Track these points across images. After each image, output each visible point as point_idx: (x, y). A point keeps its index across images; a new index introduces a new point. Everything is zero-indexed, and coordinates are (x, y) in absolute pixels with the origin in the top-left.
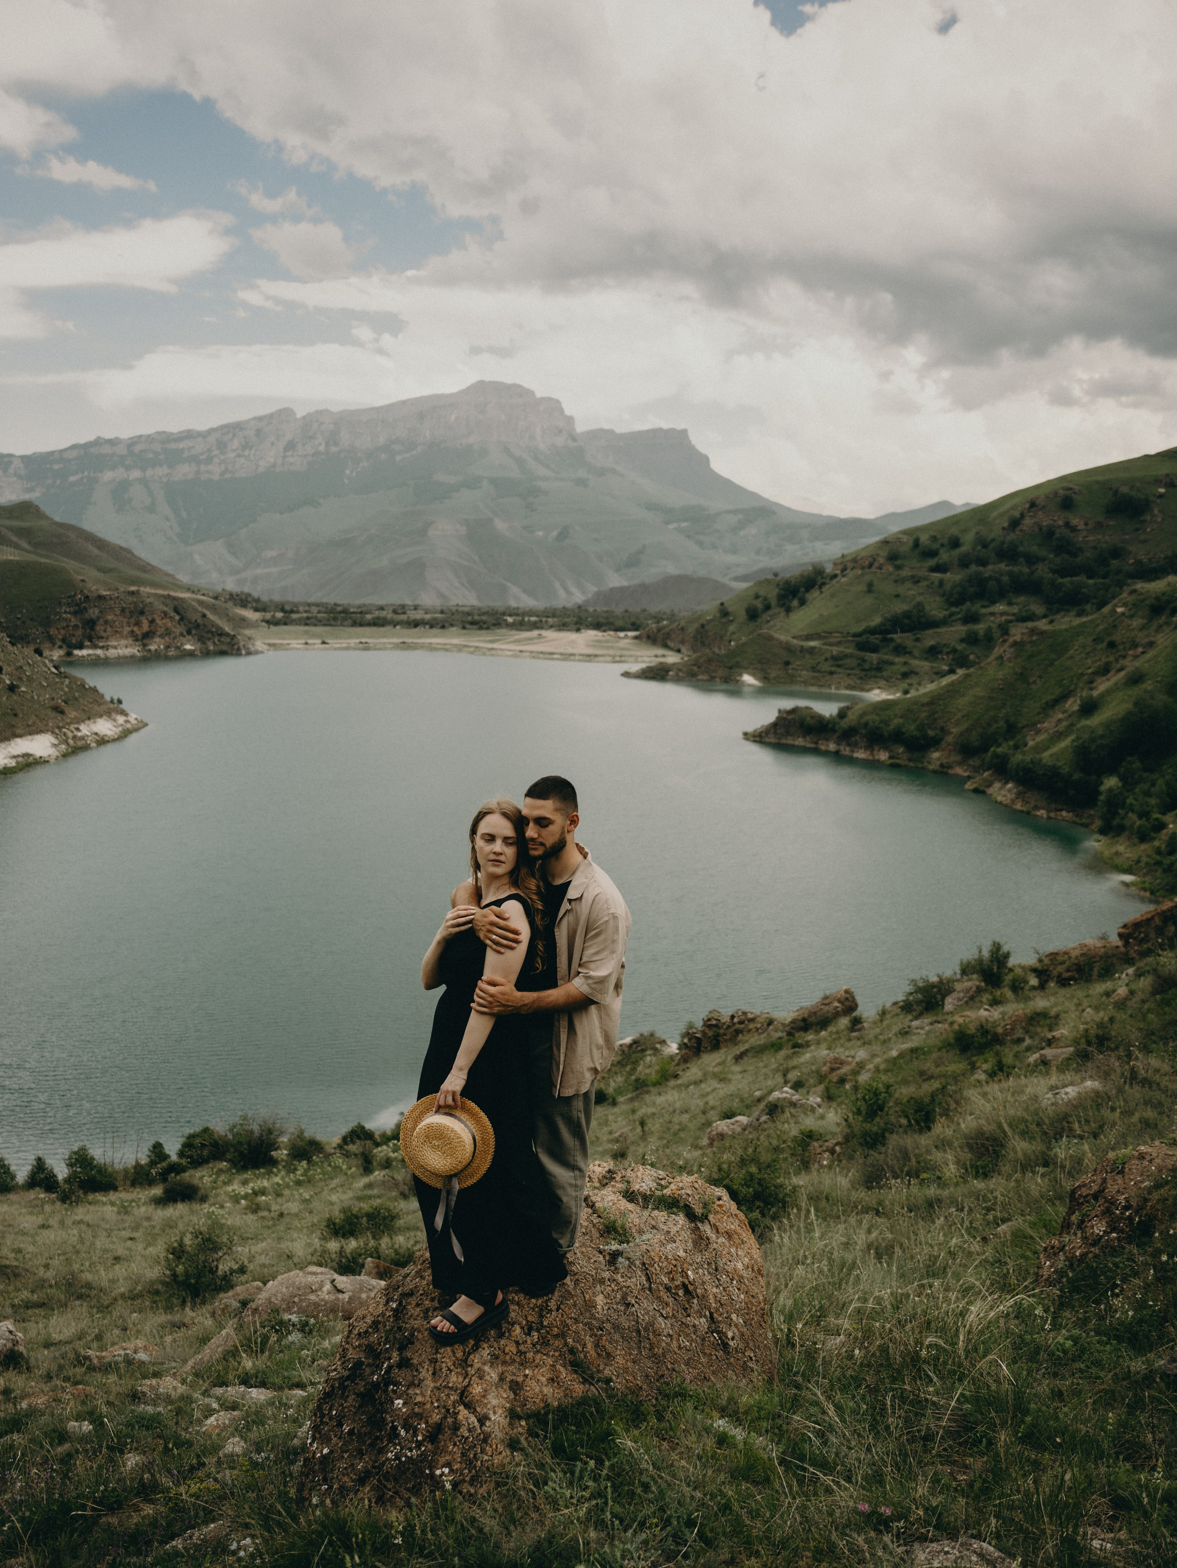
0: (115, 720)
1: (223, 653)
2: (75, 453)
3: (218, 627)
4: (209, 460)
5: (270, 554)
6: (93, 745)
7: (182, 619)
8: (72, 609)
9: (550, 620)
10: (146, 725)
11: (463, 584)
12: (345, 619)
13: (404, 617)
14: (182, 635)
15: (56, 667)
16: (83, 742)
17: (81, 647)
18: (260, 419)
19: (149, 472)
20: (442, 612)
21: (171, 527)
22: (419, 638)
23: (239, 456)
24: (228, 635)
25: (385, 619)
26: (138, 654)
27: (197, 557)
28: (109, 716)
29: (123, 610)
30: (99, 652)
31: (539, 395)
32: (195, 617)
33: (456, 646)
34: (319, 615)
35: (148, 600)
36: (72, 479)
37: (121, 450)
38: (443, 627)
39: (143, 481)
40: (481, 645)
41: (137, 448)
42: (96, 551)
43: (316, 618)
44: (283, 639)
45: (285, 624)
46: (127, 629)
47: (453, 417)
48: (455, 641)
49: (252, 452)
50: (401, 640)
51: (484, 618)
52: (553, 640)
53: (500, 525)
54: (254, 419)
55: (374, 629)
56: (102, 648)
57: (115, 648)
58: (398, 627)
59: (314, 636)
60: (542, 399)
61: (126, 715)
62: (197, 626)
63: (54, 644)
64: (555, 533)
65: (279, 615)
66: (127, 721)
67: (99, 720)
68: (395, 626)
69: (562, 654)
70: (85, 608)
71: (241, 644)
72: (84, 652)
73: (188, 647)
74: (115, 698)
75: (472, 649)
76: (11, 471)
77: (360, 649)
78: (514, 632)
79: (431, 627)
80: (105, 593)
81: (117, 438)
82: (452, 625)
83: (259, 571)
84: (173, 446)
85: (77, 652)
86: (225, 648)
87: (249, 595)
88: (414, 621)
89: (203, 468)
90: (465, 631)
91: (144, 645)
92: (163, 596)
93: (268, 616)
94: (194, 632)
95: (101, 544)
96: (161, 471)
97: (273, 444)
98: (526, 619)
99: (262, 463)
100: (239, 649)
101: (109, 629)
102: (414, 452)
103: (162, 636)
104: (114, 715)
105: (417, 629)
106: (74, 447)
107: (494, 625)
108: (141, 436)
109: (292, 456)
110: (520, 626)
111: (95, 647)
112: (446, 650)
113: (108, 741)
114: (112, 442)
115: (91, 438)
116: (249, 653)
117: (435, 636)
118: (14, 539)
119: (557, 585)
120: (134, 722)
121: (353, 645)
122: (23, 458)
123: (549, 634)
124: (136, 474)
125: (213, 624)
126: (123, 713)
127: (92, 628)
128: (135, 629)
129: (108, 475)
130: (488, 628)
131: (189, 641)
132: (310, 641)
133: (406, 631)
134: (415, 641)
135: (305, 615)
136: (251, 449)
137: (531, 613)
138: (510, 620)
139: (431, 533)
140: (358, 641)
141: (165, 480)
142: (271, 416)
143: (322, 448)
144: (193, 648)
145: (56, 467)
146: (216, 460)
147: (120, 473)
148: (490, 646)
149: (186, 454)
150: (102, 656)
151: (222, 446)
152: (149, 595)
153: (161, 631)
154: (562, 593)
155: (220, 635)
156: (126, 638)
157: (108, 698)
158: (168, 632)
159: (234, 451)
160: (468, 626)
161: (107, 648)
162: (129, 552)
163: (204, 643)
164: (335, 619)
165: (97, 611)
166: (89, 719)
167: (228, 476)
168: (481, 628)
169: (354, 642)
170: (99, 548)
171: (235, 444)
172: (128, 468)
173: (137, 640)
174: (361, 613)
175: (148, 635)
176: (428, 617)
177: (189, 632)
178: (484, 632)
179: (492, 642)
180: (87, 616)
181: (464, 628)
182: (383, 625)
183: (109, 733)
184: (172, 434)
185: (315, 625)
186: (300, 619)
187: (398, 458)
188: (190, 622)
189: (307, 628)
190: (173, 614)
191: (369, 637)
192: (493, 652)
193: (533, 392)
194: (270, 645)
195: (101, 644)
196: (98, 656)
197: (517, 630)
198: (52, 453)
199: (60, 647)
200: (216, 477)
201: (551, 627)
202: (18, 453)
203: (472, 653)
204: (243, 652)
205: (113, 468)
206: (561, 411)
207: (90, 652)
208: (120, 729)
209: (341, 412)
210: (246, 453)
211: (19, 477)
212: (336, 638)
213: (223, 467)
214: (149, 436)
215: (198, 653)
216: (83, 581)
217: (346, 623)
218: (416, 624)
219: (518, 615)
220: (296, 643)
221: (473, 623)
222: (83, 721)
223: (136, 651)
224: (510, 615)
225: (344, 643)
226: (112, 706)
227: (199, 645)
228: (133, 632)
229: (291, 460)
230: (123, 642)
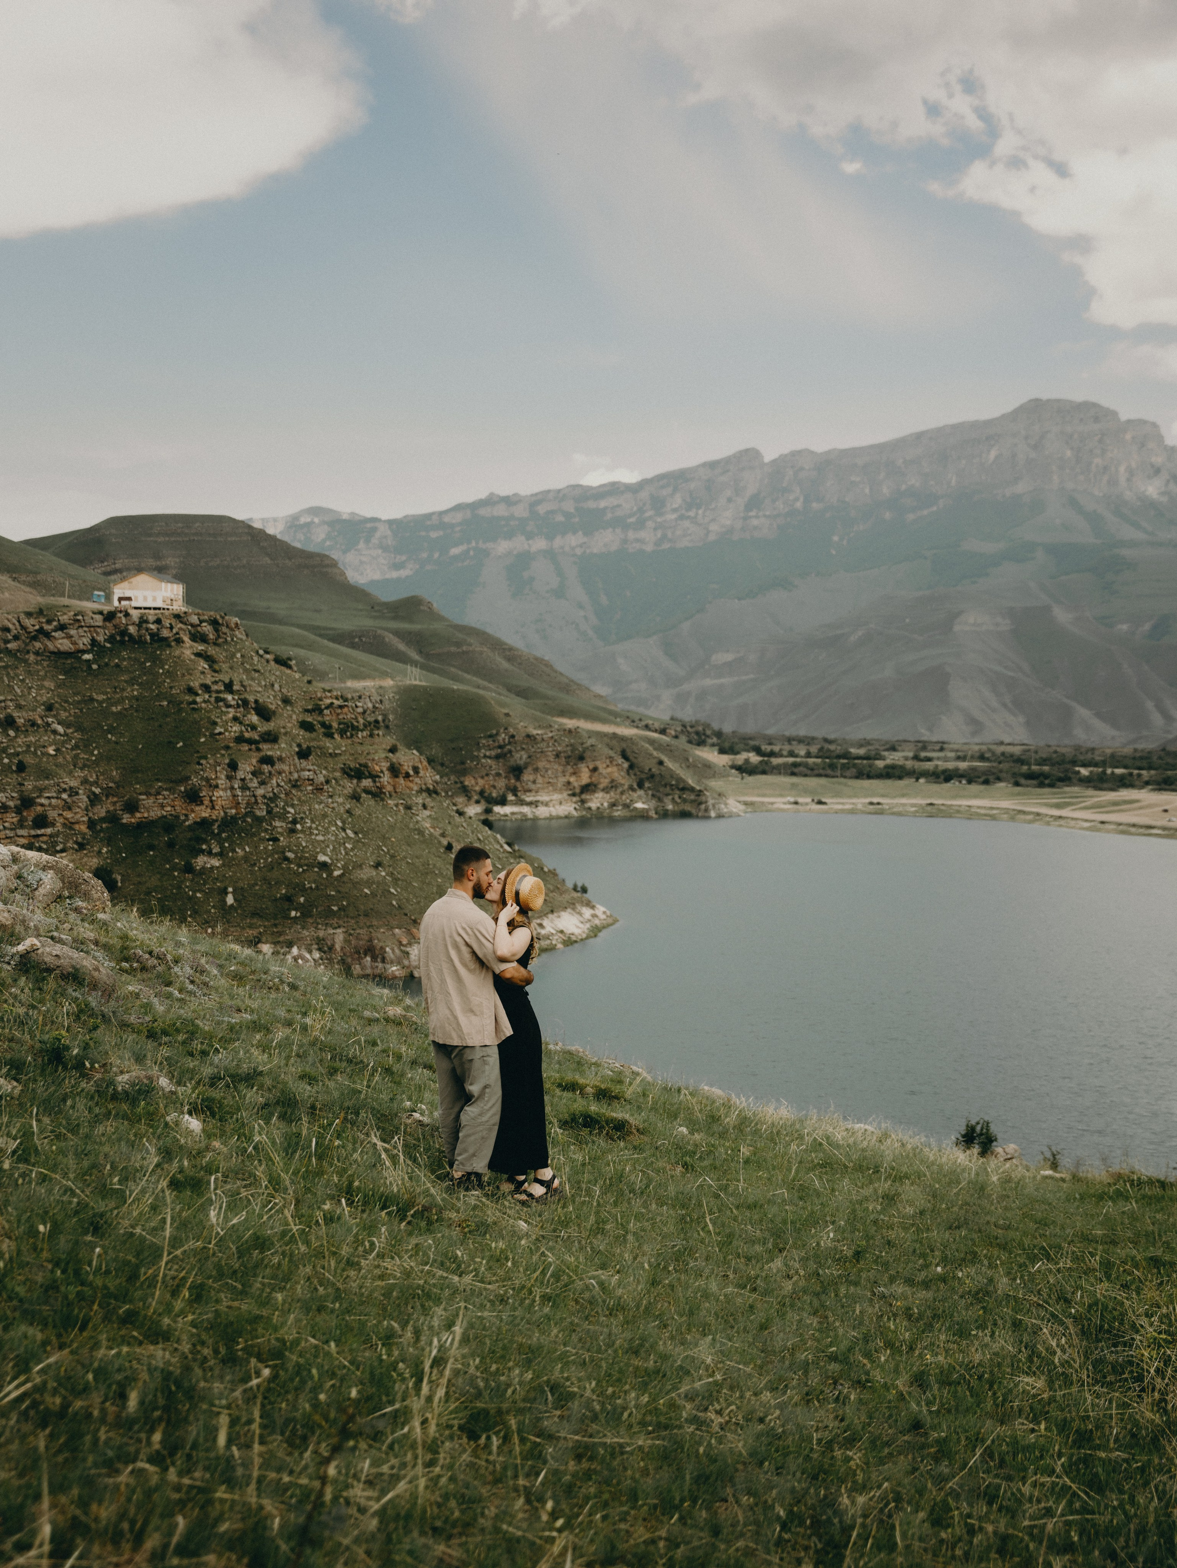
0: (580, 914)
1: (685, 815)
2: (459, 517)
3: (680, 780)
4: (641, 524)
5: (722, 657)
6: (560, 946)
7: (631, 767)
8: (493, 753)
9: (1144, 772)
10: (616, 921)
11: (1005, 705)
12: (844, 767)
13: (929, 766)
14: (631, 788)
15: (509, 844)
16: (548, 942)
17: (503, 802)
18: (712, 465)
19: (558, 542)
20: (982, 758)
21: (585, 617)
22: (954, 797)
23: (682, 517)
24: (692, 790)
25: (902, 767)
26: (575, 813)
27: (621, 661)
28: (574, 909)
29: (557, 756)
30: (526, 810)
31: (1124, 416)
32: (648, 764)
33: (1006, 811)
34: (811, 761)
35: (590, 742)
36: (455, 551)
37: (520, 511)
38: (986, 782)
39: (550, 554)
40: (1043, 810)
41: (542, 509)
42: (505, 665)
43: (806, 765)
44: (764, 795)
45: (764, 772)
46: (562, 780)
47: (993, 454)
48: (1005, 804)
49: (700, 512)
50: (929, 801)
51: (1046, 768)
52: (1149, 806)
53: (1062, 616)
54: (704, 465)
55: (889, 782)
56: (530, 804)
57: (546, 804)
58: (922, 780)
59: (806, 792)
60: (1129, 421)
61: (593, 907)
62: (652, 777)
63: (469, 798)
64: (1147, 627)
65: (754, 758)
66: (594, 916)
67: (563, 913)
68: (917, 779)
69: (1164, 828)
70: (510, 752)
71: (711, 802)
72: (507, 810)
73: (639, 805)
74: (580, 885)
75: (1030, 817)
76: (374, 541)
77: (870, 813)
78: (1090, 792)
79: (970, 782)
80: (535, 732)
81: (515, 495)
82: (999, 779)
83: (708, 682)
84: (591, 504)
85: (497, 809)
86: (688, 807)
87: (707, 726)
88: (944, 771)
89: (631, 535)
90: (1018, 789)
91: (583, 802)
92: (605, 735)
93: (740, 758)
94: (647, 785)
95: (510, 654)
96: (573, 540)
97: (730, 500)
98: (1109, 771)
99: (714, 527)
100: (707, 810)
101: (540, 780)
102: (935, 508)
103: (606, 790)
104: (578, 907)
105: (949, 785)
106: (458, 508)
107: (1061, 780)
108: (549, 491)
109: (757, 517)
110: (1099, 782)
111: (522, 803)
112: (993, 818)
113: (576, 942)
114: (508, 501)
115: (483, 495)
116: (720, 816)
117: (976, 797)
118: (402, 647)
119: (1150, 705)
120: (603, 917)
121: (860, 806)
122: (390, 522)
123: (1145, 796)
124: (540, 544)
125: (672, 775)
126: (589, 904)
127: (518, 778)
128: (572, 779)
129: (503, 546)
130: (1051, 786)
131: (640, 797)
132: (800, 800)
133: (935, 787)
134: (949, 802)
135: (791, 760)
136: (699, 508)
137: (1115, 760)
138: (1084, 772)
139: (957, 628)
140: (868, 800)
141: (579, 551)
142: (727, 461)
143: (799, 505)
144: (645, 806)
145: (434, 535)
146: (650, 524)
147: (519, 544)
148: (1056, 812)
149: (609, 516)
150: (530, 816)
151: (658, 504)
152: (591, 734)
153: (604, 782)
154: (1157, 719)
155: (683, 789)
156: (560, 791)
157: (570, 885)
158: (613, 786)
159: (675, 510)
160: (1023, 781)
161: (535, 804)
162: (547, 665)
163: (660, 800)
164: (832, 766)
165: (525, 757)
166: (552, 912)
167: (666, 546)
168: (1041, 785)
169: (861, 802)
170: (509, 659)
171: (677, 501)
172: (530, 536)
173: (574, 795)
174: (867, 758)
175: (588, 788)
176: (963, 765)
177: (641, 785)
178: (1047, 790)
179: (1058, 806)
180: (512, 762)
181: (1017, 784)
182: (900, 778)
183: (577, 931)
184: (591, 488)
185: (806, 775)
186: (785, 765)
187: (911, 517)
188: (642, 772)
189: (794, 780)
190: (620, 760)
191: (883, 796)
192: (1062, 822)
193: (1114, 414)
194: (746, 804)
195: (528, 799)
196: (525, 815)
197: (1096, 788)
198: (429, 516)
199: (478, 802)
200: (649, 548)
201: (1147, 783)
202: (384, 517)
203: (1030, 822)
204: (713, 814)
205: (509, 536)
206: (1160, 438)
207: (515, 809)
208: (588, 925)
209: (829, 452)
210: (692, 514)
211: (385, 549)
212: (838, 795)
213: (659, 534)
214: (559, 491)
215: (652, 814)
216: (507, 715)
217: (848, 773)
218: (947, 776)
219: (1096, 765)
220: (781, 803)
221: (1030, 776)
222: (546, 915)
223: (572, 809)
224: (1084, 765)
225: (847, 803)
226: (576, 895)
227: (653, 803)
228: (569, 783)
229: (755, 522)
230: (556, 796)
